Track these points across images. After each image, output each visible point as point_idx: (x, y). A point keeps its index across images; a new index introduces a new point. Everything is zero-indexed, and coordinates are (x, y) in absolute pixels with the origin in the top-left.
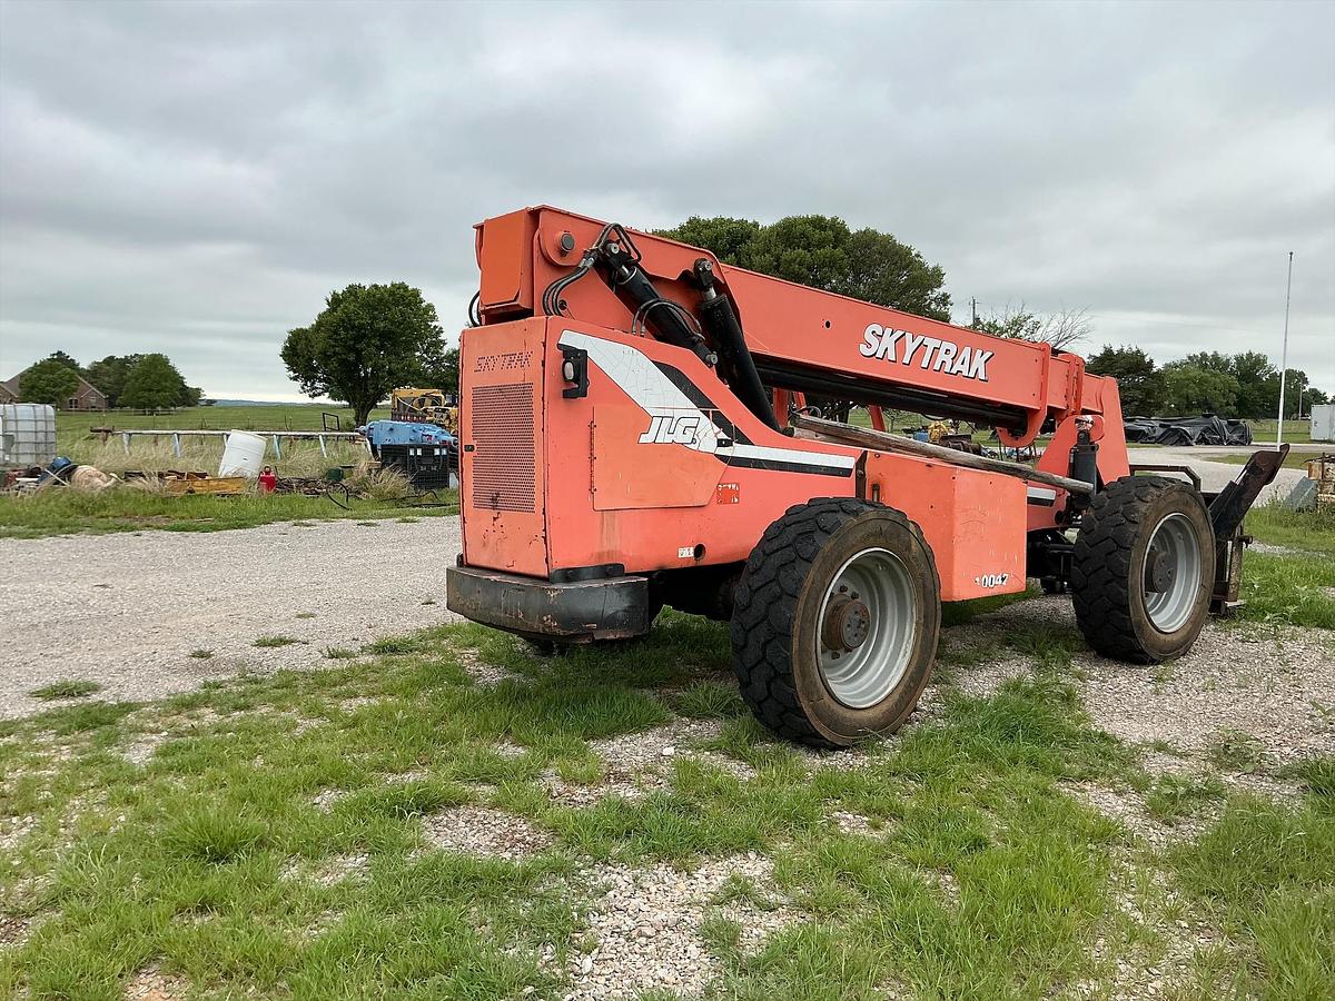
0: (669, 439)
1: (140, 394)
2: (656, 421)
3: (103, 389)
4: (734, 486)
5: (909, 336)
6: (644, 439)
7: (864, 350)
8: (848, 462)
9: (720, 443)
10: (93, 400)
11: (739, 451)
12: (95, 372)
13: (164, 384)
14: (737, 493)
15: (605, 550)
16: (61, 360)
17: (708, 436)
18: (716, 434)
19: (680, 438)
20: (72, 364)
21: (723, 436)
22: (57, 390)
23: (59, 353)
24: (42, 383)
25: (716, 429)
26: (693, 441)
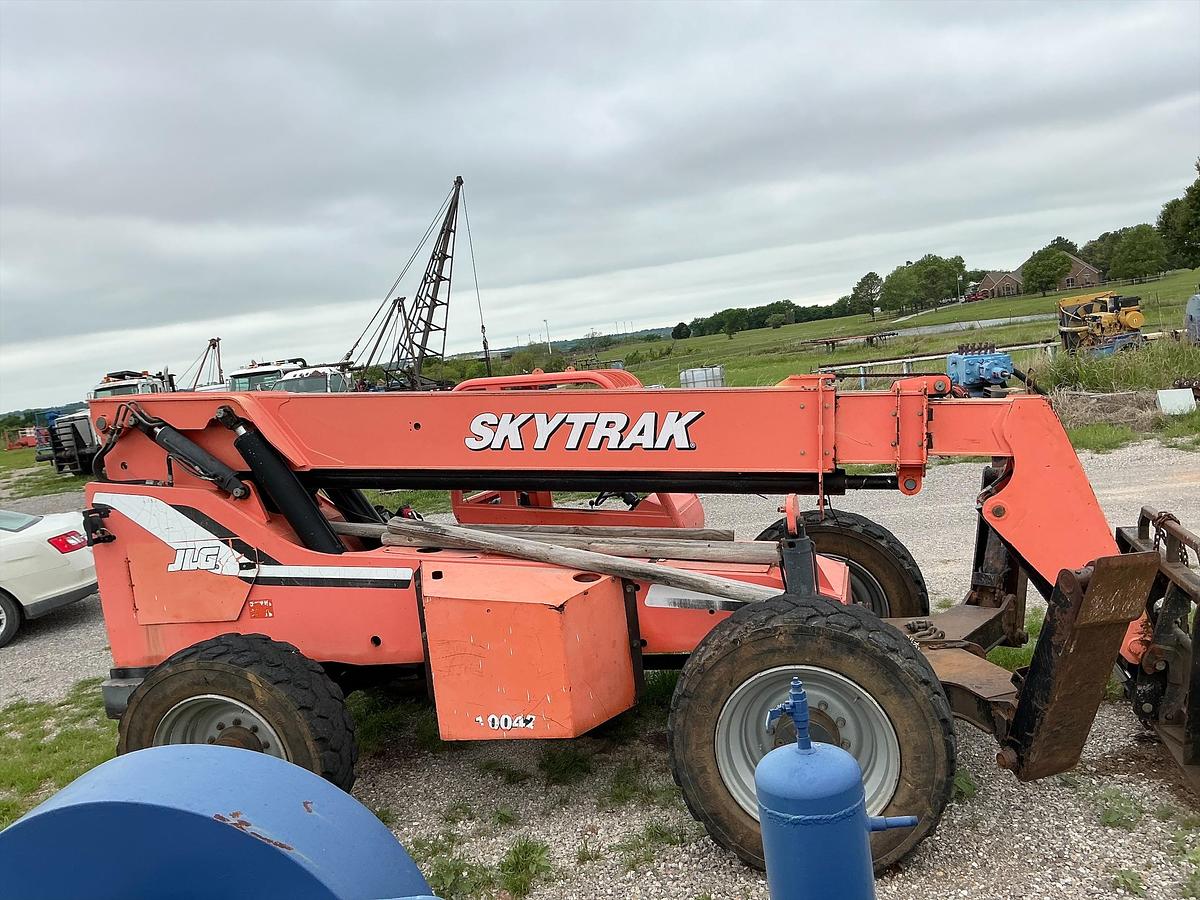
0: (194, 566)
1: (1126, 265)
2: (180, 554)
3: (1095, 265)
4: (266, 603)
5: (540, 418)
6: (171, 568)
7: (471, 443)
8: (406, 574)
9: (242, 567)
10: (1087, 276)
11: (267, 571)
12: (1091, 249)
13: (1150, 252)
14: (271, 609)
15: (155, 654)
16: (1061, 245)
17: (230, 562)
18: (237, 560)
19: (204, 566)
20: (1071, 248)
21: (245, 560)
22: (1052, 273)
23: (1059, 238)
24: (1040, 269)
25: (238, 555)
26: (216, 567)
